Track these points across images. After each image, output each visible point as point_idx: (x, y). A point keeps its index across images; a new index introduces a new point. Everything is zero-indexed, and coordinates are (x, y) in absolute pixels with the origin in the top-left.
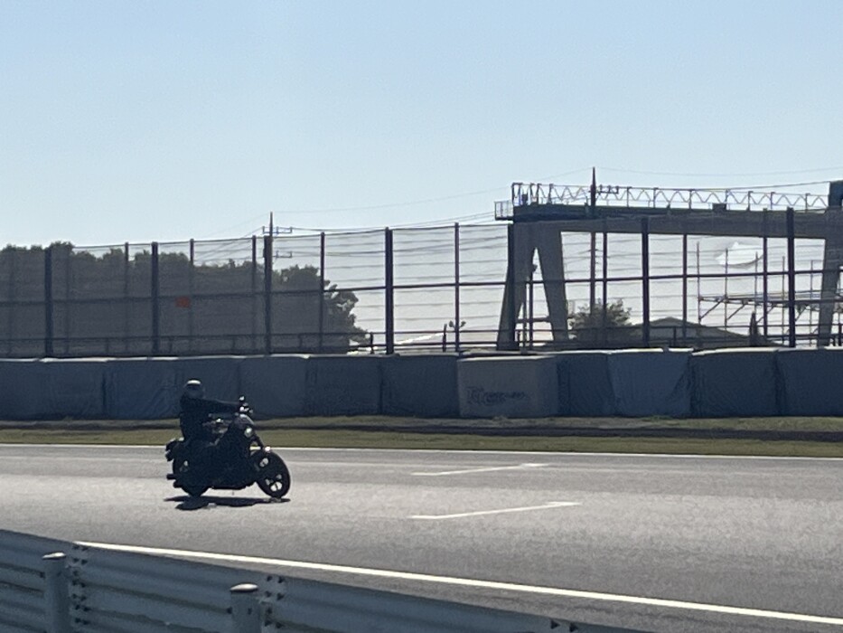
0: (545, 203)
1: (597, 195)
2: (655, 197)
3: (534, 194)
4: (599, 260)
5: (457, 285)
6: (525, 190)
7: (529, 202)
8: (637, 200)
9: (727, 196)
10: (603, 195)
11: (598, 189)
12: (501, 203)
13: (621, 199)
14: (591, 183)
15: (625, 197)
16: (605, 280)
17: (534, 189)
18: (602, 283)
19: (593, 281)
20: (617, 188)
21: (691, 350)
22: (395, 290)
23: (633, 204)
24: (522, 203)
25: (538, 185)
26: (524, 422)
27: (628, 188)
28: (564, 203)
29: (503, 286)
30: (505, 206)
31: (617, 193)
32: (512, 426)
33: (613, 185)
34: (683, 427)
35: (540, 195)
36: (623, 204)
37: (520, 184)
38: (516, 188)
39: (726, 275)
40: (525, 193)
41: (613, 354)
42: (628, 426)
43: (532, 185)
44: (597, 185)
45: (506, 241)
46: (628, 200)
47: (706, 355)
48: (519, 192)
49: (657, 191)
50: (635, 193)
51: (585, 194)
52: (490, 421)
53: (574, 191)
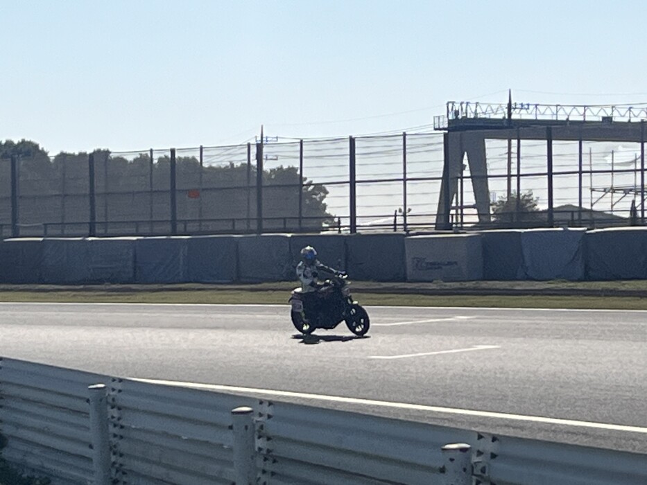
0: (472, 116)
1: (512, 110)
2: (557, 112)
3: (464, 111)
4: (514, 161)
5: (405, 180)
6: (457, 107)
7: (460, 117)
8: (543, 114)
9: (613, 111)
10: (517, 111)
11: (513, 106)
12: (439, 117)
13: (531, 114)
14: (508, 102)
15: (534, 112)
16: (519, 176)
17: (464, 106)
18: (516, 178)
19: (509, 176)
20: (528, 105)
21: (586, 229)
22: (357, 184)
23: (540, 118)
24: (454, 117)
25: (467, 103)
26: (456, 285)
27: (536, 105)
28: (487, 116)
29: (440, 181)
30: (441, 120)
31: (528, 108)
32: (447, 288)
33: (525, 103)
34: (578, 288)
35: (469, 111)
36: (532, 117)
37: (453, 103)
38: (450, 105)
39: (612, 171)
40: (457, 109)
41: (525, 232)
42: (537, 287)
43: (461, 104)
44: (513, 102)
45: (442, 146)
46: (536, 114)
47: (597, 233)
48: (452, 109)
49: (559, 107)
50: (542, 109)
51: (503, 109)
52: (430, 284)
53: (494, 107)
